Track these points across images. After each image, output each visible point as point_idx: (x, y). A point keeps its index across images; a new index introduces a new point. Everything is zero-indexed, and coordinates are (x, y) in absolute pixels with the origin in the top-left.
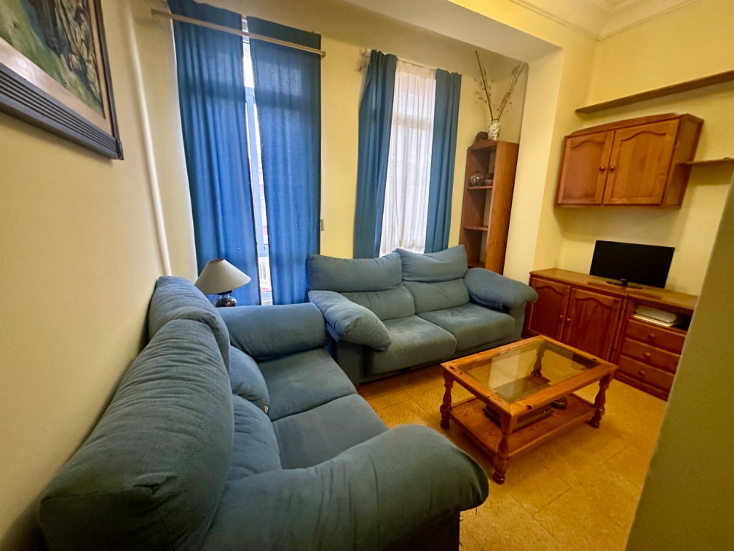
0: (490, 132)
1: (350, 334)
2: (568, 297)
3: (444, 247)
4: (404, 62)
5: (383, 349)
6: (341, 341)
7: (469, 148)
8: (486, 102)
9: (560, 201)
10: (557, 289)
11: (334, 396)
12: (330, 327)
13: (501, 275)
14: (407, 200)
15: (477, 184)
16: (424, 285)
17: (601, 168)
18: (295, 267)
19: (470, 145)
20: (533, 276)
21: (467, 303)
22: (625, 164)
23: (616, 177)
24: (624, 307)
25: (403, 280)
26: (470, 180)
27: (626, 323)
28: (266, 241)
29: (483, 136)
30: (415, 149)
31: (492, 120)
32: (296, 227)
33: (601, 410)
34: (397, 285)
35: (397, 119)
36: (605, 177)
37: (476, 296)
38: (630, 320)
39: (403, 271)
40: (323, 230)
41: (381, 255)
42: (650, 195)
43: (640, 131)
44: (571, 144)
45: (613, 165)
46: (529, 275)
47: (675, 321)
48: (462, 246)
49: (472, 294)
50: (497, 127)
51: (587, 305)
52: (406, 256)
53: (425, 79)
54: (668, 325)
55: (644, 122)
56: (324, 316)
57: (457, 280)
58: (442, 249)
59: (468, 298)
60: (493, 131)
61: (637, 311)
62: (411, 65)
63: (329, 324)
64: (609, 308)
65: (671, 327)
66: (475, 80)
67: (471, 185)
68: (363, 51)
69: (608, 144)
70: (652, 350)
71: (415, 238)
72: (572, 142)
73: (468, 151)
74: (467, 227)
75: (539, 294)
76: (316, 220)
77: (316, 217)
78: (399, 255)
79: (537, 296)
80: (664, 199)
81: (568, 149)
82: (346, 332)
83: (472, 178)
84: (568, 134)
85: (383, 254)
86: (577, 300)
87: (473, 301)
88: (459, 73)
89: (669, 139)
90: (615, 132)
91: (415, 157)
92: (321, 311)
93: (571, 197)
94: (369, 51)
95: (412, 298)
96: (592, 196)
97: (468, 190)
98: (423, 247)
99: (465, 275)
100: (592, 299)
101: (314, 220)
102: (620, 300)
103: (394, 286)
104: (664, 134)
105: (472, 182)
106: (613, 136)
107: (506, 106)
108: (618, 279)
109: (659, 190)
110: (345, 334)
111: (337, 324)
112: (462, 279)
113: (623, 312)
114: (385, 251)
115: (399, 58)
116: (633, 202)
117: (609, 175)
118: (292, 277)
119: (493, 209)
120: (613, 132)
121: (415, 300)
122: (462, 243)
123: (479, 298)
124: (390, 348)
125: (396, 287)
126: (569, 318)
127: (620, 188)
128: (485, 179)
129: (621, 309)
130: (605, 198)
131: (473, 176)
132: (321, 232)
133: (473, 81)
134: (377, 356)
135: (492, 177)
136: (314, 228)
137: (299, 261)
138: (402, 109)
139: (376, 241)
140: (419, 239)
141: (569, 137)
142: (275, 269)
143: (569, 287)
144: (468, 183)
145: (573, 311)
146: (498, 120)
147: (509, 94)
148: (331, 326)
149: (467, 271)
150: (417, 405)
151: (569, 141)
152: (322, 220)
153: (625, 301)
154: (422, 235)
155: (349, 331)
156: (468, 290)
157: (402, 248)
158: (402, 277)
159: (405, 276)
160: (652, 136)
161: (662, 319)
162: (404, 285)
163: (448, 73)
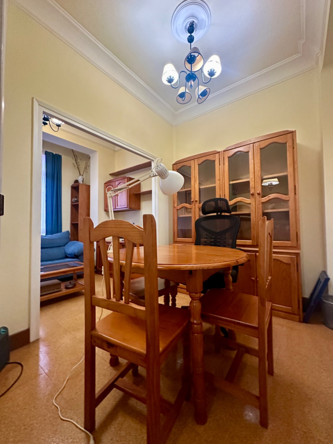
3: (59, 232)
7: (71, 186)
8: (77, 168)
9: (105, 209)
15: (76, 202)
29: (76, 181)
43: (120, 182)
48: (67, 231)
55: (121, 179)
59: (64, 255)
60: (80, 179)
67: (73, 203)
69: (114, 186)
74: (73, 223)
80: (128, 206)
81: (105, 188)
88: (60, 154)
99: (66, 244)
104: (125, 183)
107: (85, 170)
112: (63, 247)
116: (122, 207)
119: (80, 213)
120: (115, 182)
131: (74, 199)
141: (105, 184)
146: (82, 175)
156: (65, 251)
163: (53, 154)
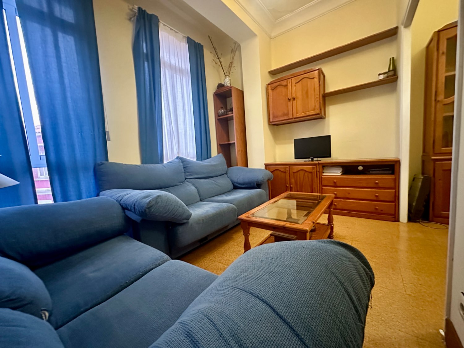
0: (226, 83)
1: (153, 210)
2: (288, 172)
3: (209, 157)
4: (164, 25)
5: (185, 221)
6: (143, 220)
7: (214, 93)
8: (220, 66)
9: (271, 120)
10: (282, 170)
11: (147, 269)
12: (129, 212)
13: (247, 168)
14: (179, 123)
15: (222, 115)
16: (202, 180)
17: (289, 98)
18: (81, 175)
19: (214, 91)
20: (266, 165)
21: (233, 190)
22: (299, 95)
23: (297, 102)
24: (318, 170)
25: (186, 179)
26: (218, 113)
27: (321, 179)
28: (42, 153)
29: (221, 86)
30: (180, 87)
31: (225, 76)
32: (80, 135)
33: (332, 226)
34: (182, 182)
35: (164, 64)
36: (291, 103)
37: (237, 183)
38: (323, 177)
39: (185, 172)
40: (109, 140)
41: (165, 162)
42: (314, 110)
43: (303, 77)
44: (271, 88)
45: (294, 96)
46: (264, 165)
47: (342, 172)
48: (221, 154)
49: (234, 182)
50: (229, 80)
51: (299, 174)
52: (186, 161)
53: (181, 42)
54: (340, 174)
55: (303, 73)
56: (120, 204)
57: (223, 176)
58: (208, 158)
59: (232, 186)
60: (227, 82)
61: (324, 171)
62: (169, 29)
63: (128, 210)
64: (311, 173)
65: (341, 174)
66: (211, 53)
67: (219, 116)
68: (131, 7)
69: (289, 86)
70: (337, 189)
71: (188, 151)
72: (271, 87)
73: (214, 95)
74: (221, 143)
75: (273, 174)
76: (101, 131)
77: (101, 129)
78: (180, 160)
79: (273, 175)
80: (321, 111)
81: (270, 91)
82: (148, 208)
83: (219, 111)
84: (268, 82)
85: (166, 161)
86: (294, 173)
87: (236, 187)
88: (202, 44)
89: (316, 80)
90: (291, 79)
91: (181, 92)
92: (117, 201)
93: (277, 117)
94: (136, 7)
95: (196, 190)
96: (287, 114)
97: (218, 119)
98: (195, 157)
99: (226, 172)
100: (301, 170)
101: (99, 130)
102: (315, 166)
103: (180, 182)
104: (313, 78)
105: (219, 113)
106: (290, 81)
107: (232, 69)
108: (309, 158)
109: (318, 106)
110: (147, 210)
111: (137, 204)
112: (226, 175)
113: (318, 173)
114: (167, 159)
115: (160, 21)
116: (308, 115)
117: (293, 102)
118: (78, 184)
119: (236, 128)
120: (290, 79)
121: (198, 190)
122: (220, 153)
123: (240, 184)
124: (191, 220)
125: (181, 183)
126: (292, 185)
127: (300, 108)
128: (227, 112)
129: (317, 171)
130: (294, 114)
131: (220, 110)
132: (108, 142)
133: (210, 53)
134: (180, 229)
135: (231, 110)
136: (99, 138)
137: (86, 169)
138: (167, 57)
139: (159, 152)
140: (192, 151)
141: (269, 84)
142: (56, 178)
143: (288, 166)
144: (217, 115)
145: (293, 180)
146: (229, 76)
147: (231, 63)
148: (130, 210)
149: (227, 170)
150: (221, 264)
151: (270, 86)
152: (108, 132)
153: (318, 166)
154: (193, 149)
155: (151, 207)
156: (231, 181)
157: (180, 156)
158: (185, 176)
159: (187, 176)
160: (309, 79)
161: (337, 172)
162: (187, 181)
163: (194, 42)
